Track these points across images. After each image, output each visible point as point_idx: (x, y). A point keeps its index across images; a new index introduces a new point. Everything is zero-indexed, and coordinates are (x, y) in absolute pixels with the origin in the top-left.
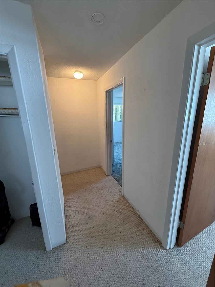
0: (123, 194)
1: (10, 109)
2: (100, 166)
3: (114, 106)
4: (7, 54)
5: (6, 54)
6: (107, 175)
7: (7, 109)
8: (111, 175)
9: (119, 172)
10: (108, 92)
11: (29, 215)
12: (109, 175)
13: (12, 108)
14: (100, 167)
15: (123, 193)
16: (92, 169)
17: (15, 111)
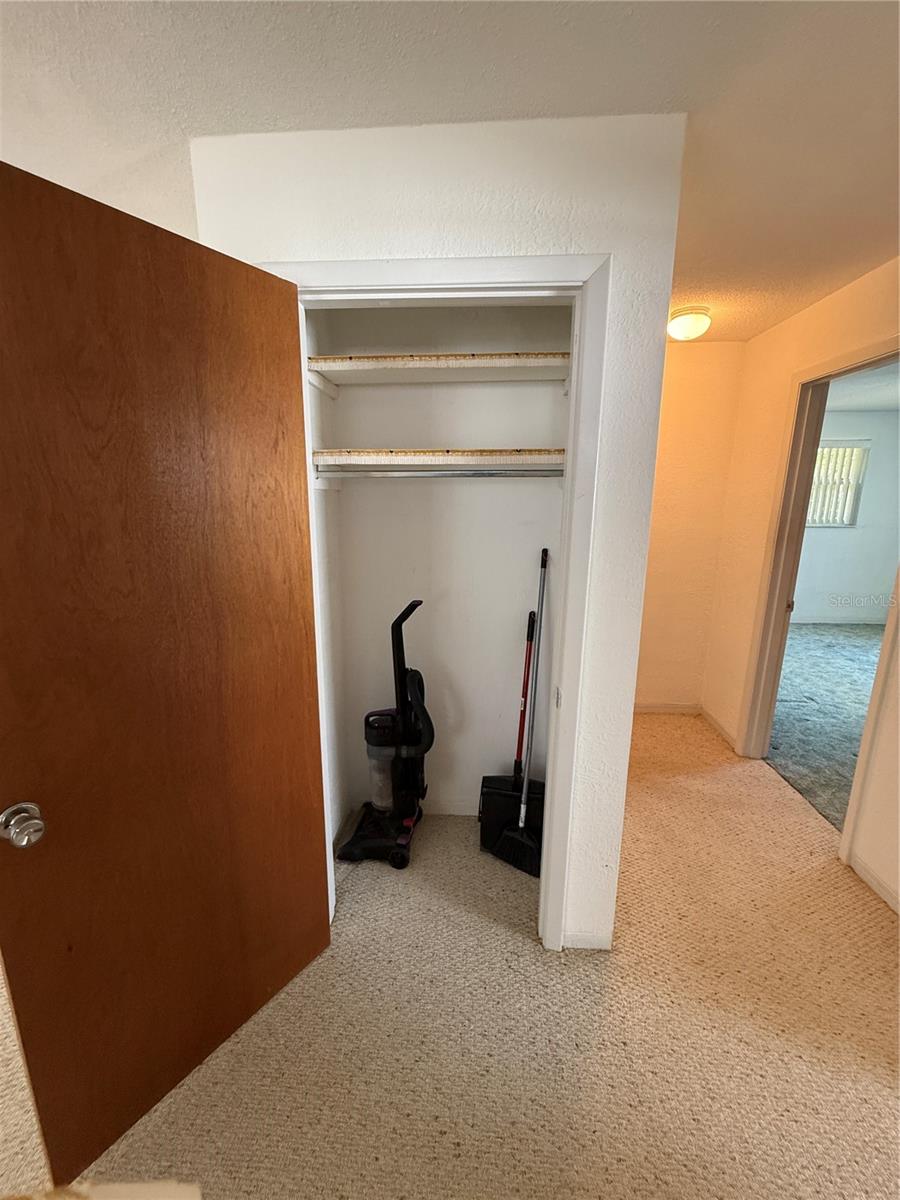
0: (850, 856)
1: (530, 451)
2: (702, 708)
3: (826, 450)
4: (584, 282)
5: (581, 284)
6: (741, 754)
7: (524, 451)
8: (763, 759)
9: (802, 756)
10: (813, 387)
11: (476, 813)
12: (750, 758)
13: (536, 451)
14: (700, 715)
15: (851, 849)
16: (665, 714)
17: (555, 459)
